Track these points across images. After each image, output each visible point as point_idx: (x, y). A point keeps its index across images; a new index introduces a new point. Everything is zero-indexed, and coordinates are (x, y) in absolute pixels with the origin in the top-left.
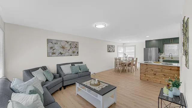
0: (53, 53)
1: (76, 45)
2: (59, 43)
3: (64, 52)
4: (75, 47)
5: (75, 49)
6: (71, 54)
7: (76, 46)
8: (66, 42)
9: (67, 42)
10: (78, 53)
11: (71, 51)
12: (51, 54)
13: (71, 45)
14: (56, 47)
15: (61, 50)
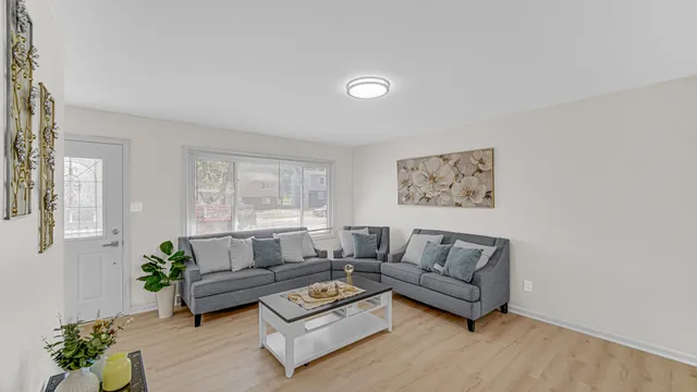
0: (408, 197)
1: (481, 161)
2: (421, 166)
3: (436, 194)
4: (473, 171)
5: (475, 179)
6: (459, 201)
7: (481, 166)
8: (441, 160)
9: (444, 158)
10: (489, 195)
11: (457, 190)
12: (404, 199)
13: (459, 165)
14: (415, 177)
15: (426, 188)
